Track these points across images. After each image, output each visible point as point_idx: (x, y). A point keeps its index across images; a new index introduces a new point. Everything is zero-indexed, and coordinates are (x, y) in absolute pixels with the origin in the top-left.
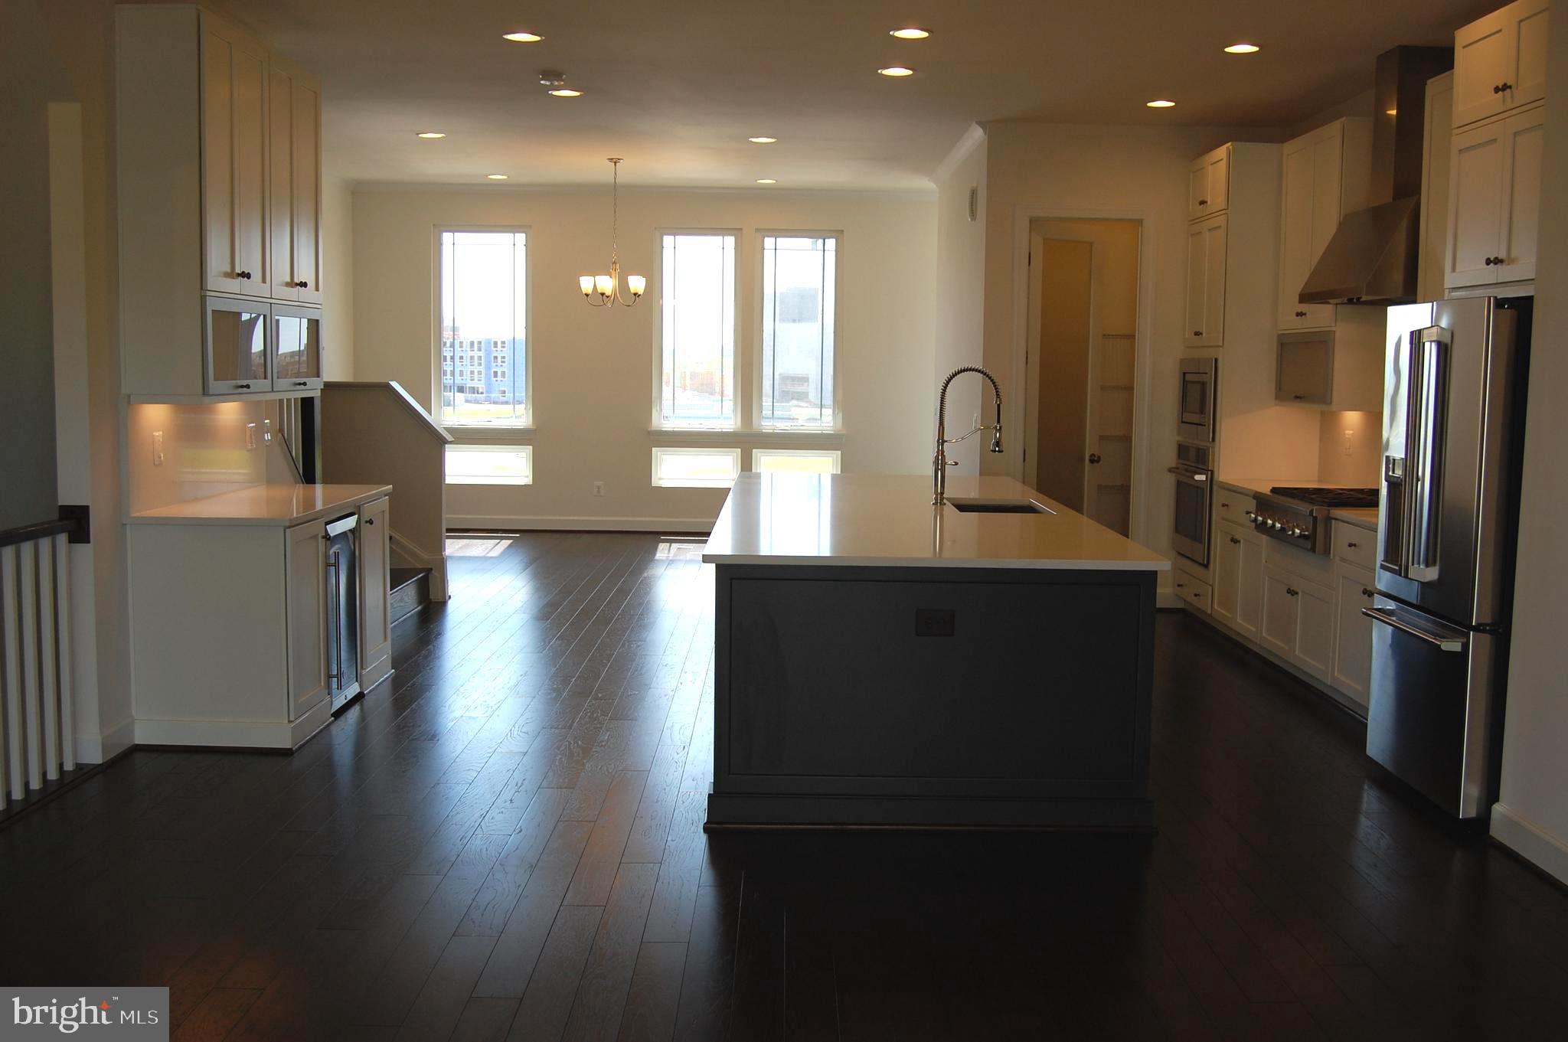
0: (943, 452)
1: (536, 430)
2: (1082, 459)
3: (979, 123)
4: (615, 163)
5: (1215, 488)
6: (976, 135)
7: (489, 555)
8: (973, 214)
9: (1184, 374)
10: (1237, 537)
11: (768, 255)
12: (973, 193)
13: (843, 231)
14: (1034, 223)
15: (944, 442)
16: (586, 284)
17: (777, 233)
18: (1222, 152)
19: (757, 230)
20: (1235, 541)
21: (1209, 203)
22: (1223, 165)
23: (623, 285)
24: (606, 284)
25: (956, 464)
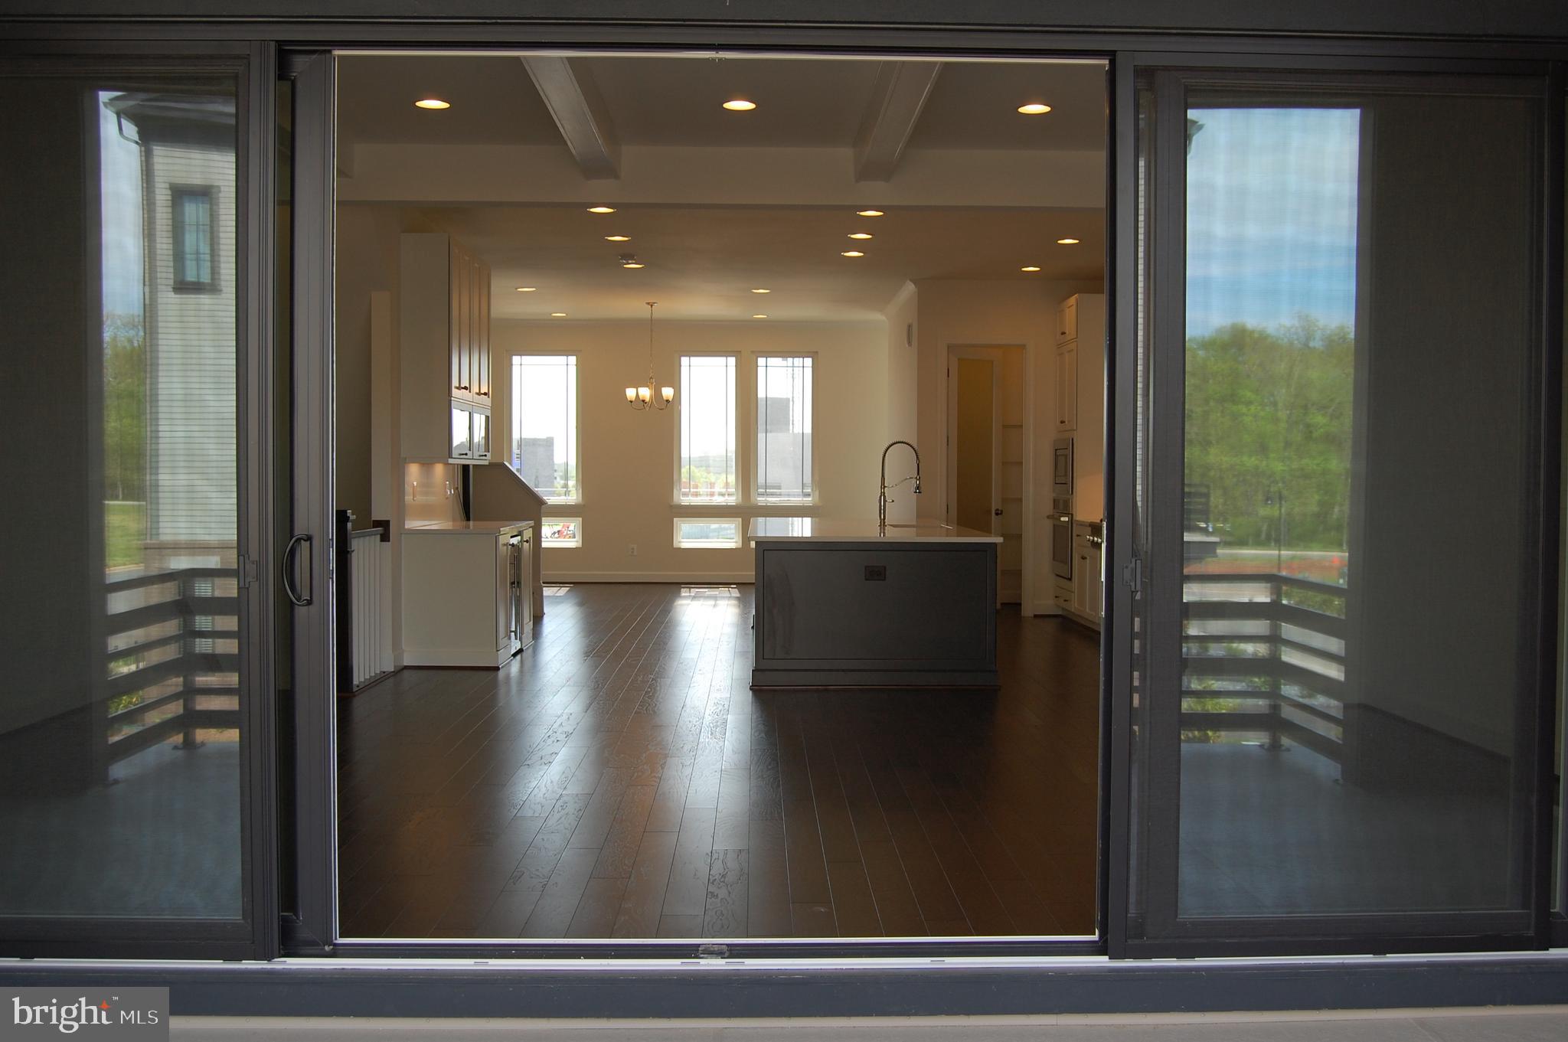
0: (884, 493)
1: (584, 505)
2: (989, 512)
3: (911, 280)
4: (652, 306)
5: (1074, 525)
6: (910, 288)
7: (557, 595)
8: (909, 343)
9: (1056, 450)
10: (1086, 556)
11: (761, 371)
12: (910, 326)
13: (817, 352)
14: (950, 348)
15: (885, 487)
16: (631, 393)
17: (768, 354)
18: (1072, 300)
19: (752, 352)
20: (1084, 558)
21: (1067, 333)
22: (1074, 308)
23: (658, 394)
24: (645, 393)
25: (893, 501)
